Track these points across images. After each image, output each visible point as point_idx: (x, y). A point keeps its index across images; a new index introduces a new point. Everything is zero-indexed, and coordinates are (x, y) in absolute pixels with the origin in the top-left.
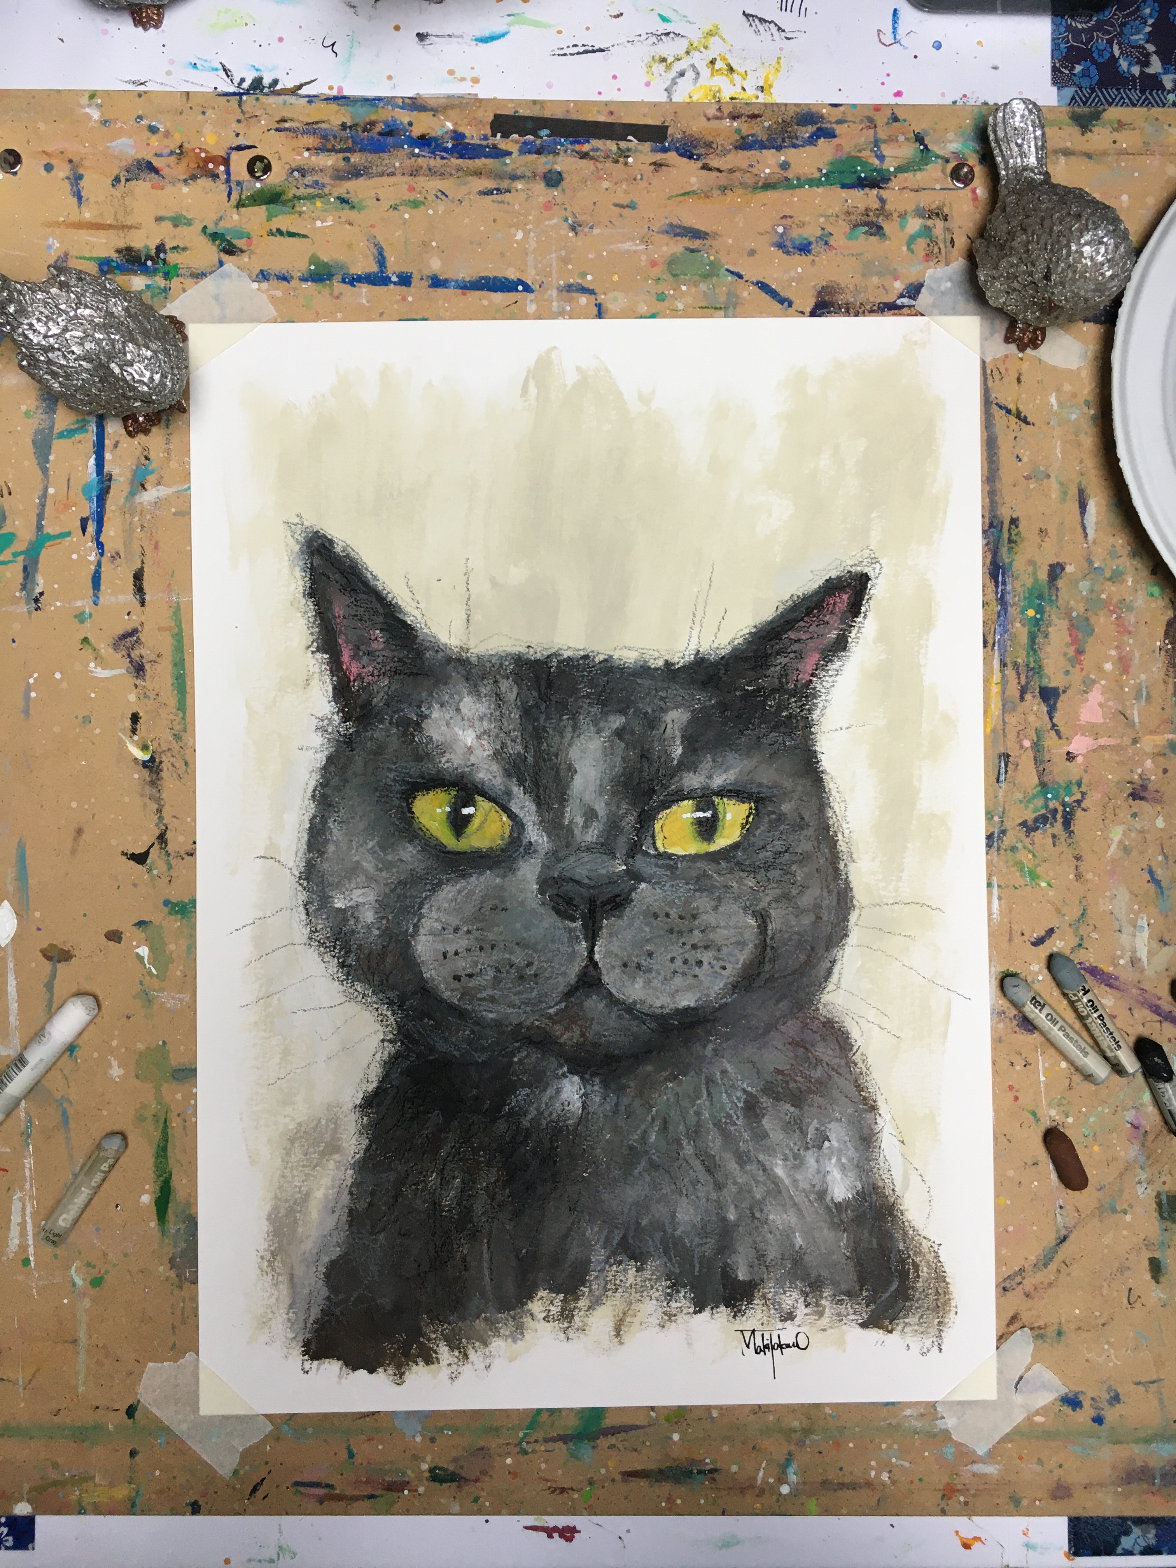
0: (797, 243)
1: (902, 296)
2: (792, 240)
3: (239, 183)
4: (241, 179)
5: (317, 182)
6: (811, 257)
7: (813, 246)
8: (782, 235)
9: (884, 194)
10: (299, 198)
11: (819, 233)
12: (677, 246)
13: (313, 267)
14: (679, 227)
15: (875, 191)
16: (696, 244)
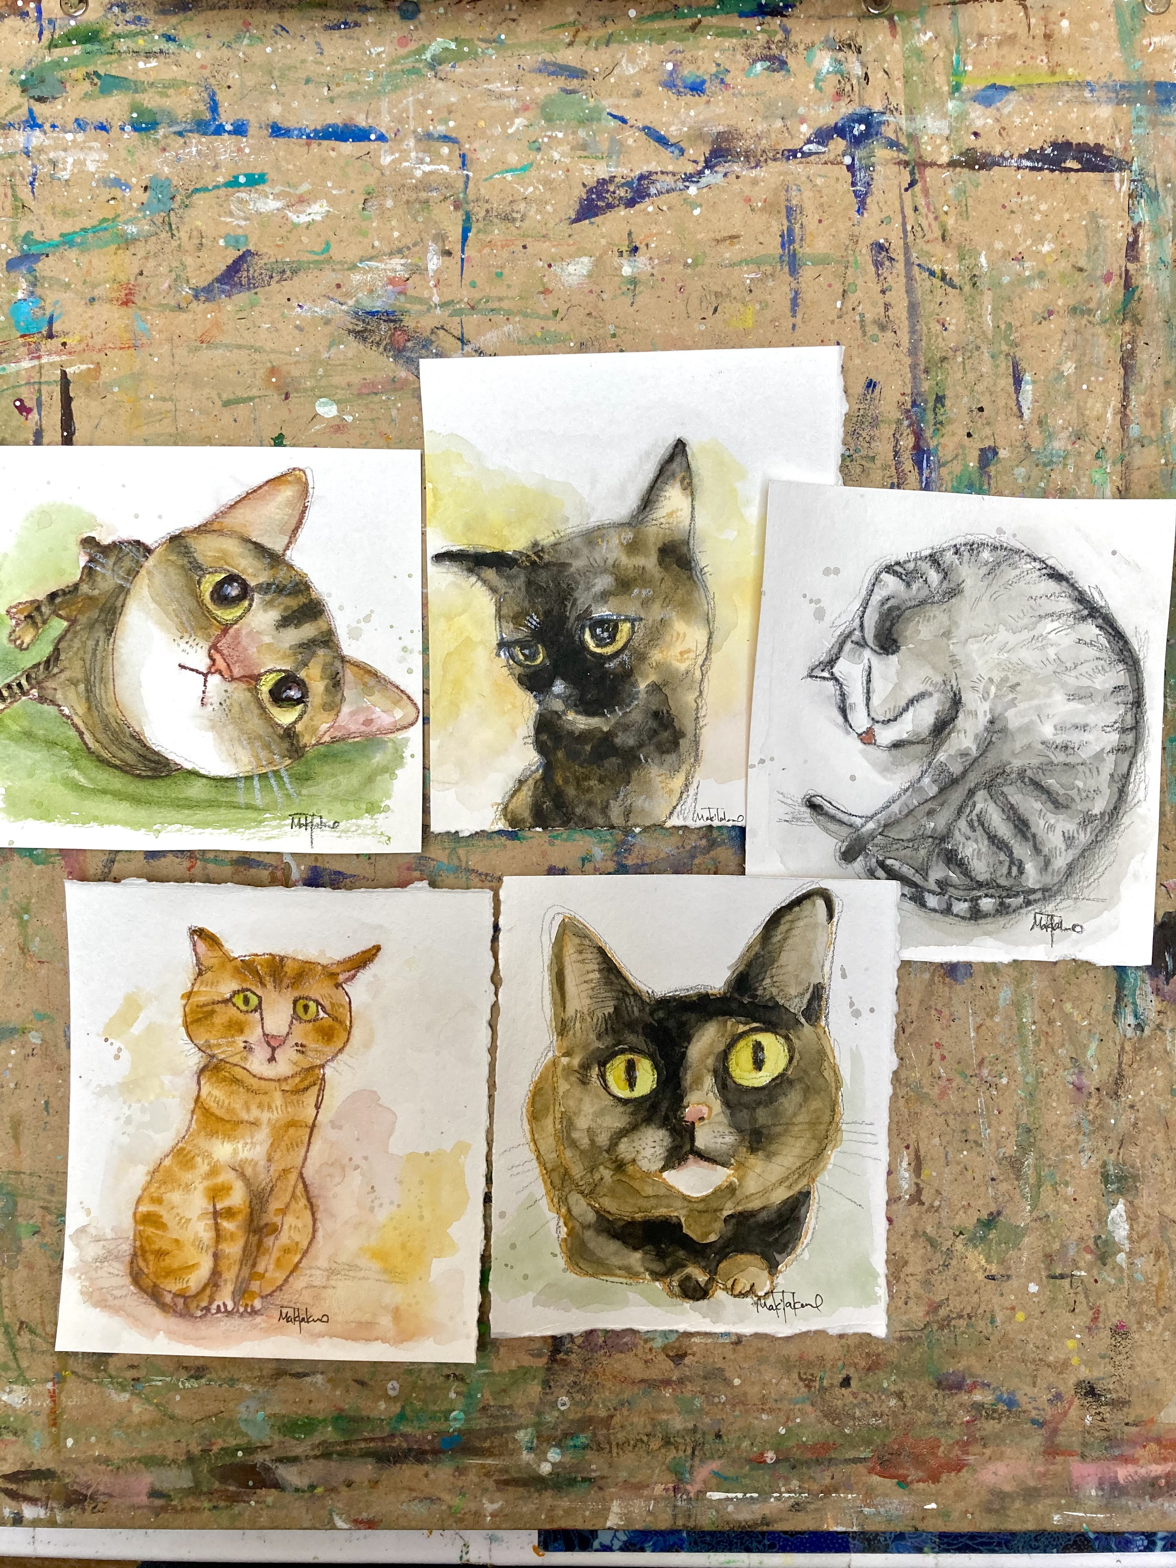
0: (689, 81)
1: (809, 141)
2: (683, 80)
3: (51, 21)
4: (53, 16)
5: (139, 18)
6: (705, 98)
7: (707, 85)
8: (671, 73)
9: (789, 23)
10: (119, 36)
11: (714, 69)
12: (550, 87)
13: (135, 115)
14: (554, 64)
15: (778, 20)
16: (575, 83)
